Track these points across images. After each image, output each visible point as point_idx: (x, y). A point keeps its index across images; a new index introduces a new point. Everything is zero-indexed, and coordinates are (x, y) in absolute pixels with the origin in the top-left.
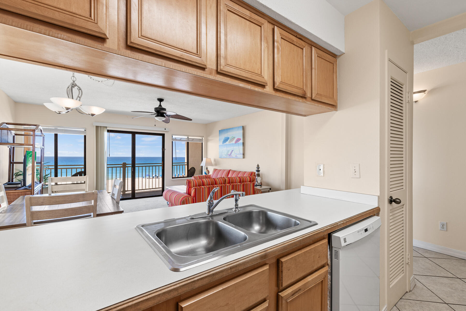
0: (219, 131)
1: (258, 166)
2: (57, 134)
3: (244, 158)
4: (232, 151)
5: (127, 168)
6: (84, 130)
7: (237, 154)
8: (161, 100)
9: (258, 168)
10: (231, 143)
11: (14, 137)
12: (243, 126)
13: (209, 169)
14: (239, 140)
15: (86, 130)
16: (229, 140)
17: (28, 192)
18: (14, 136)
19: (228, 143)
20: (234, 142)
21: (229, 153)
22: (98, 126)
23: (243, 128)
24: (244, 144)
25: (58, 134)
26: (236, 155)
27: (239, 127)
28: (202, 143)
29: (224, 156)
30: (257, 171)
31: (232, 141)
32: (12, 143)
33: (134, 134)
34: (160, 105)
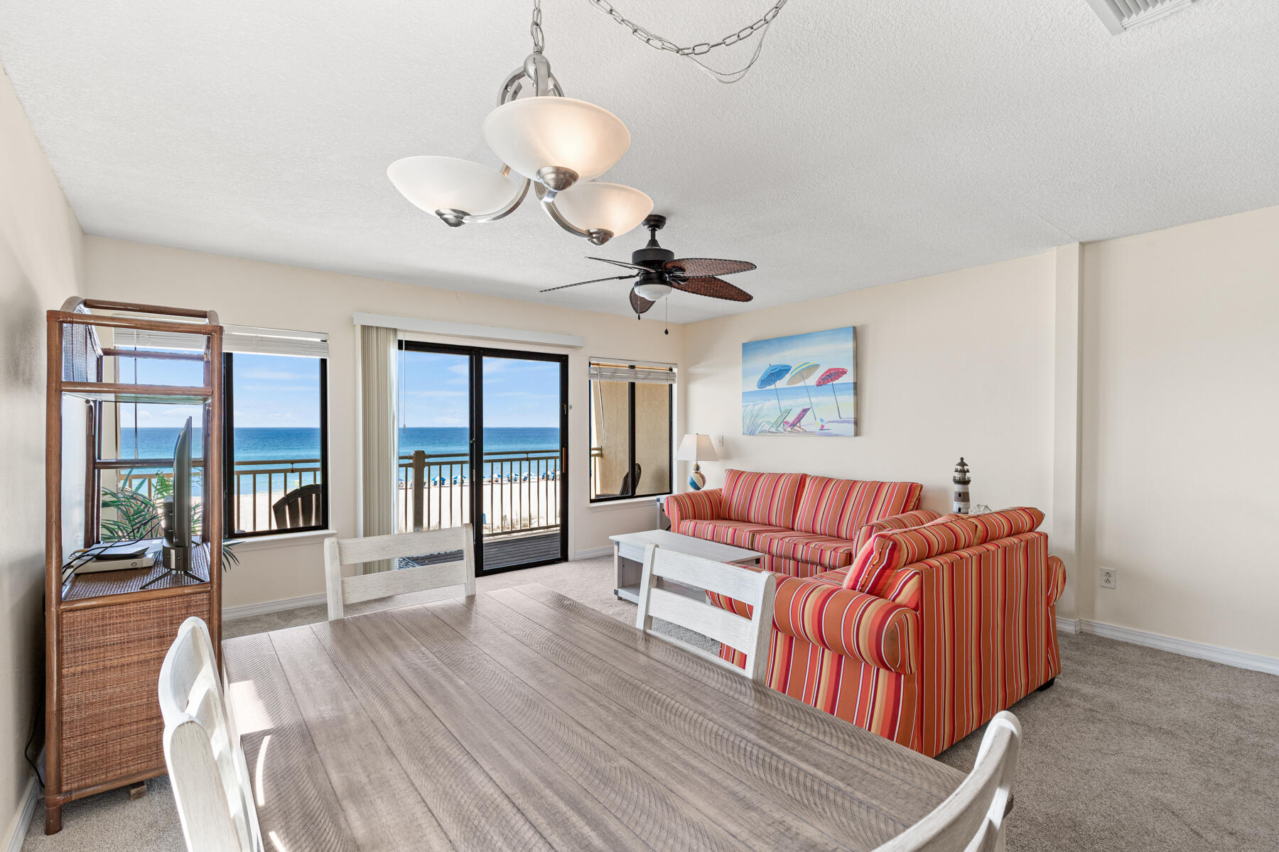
0: (744, 345)
1: (962, 464)
2: (231, 354)
3: (857, 434)
4: (805, 411)
5: (426, 469)
6: (319, 340)
7: (826, 420)
8: (655, 222)
9: (964, 472)
10: (802, 384)
11: (99, 360)
12: (854, 325)
13: (702, 471)
14: (838, 373)
15: (325, 341)
16: (788, 376)
17: (199, 597)
18: (101, 357)
19: (787, 386)
20: (813, 380)
21: (791, 419)
22: (368, 327)
23: (856, 333)
24: (856, 387)
25: (234, 352)
26: (823, 426)
27: (836, 332)
28: (671, 386)
29: (767, 427)
30: (957, 482)
31: (804, 379)
32: (94, 383)
33: (476, 355)
34: (653, 242)
